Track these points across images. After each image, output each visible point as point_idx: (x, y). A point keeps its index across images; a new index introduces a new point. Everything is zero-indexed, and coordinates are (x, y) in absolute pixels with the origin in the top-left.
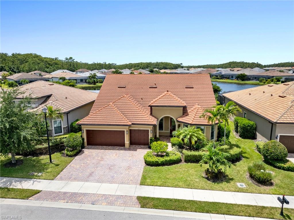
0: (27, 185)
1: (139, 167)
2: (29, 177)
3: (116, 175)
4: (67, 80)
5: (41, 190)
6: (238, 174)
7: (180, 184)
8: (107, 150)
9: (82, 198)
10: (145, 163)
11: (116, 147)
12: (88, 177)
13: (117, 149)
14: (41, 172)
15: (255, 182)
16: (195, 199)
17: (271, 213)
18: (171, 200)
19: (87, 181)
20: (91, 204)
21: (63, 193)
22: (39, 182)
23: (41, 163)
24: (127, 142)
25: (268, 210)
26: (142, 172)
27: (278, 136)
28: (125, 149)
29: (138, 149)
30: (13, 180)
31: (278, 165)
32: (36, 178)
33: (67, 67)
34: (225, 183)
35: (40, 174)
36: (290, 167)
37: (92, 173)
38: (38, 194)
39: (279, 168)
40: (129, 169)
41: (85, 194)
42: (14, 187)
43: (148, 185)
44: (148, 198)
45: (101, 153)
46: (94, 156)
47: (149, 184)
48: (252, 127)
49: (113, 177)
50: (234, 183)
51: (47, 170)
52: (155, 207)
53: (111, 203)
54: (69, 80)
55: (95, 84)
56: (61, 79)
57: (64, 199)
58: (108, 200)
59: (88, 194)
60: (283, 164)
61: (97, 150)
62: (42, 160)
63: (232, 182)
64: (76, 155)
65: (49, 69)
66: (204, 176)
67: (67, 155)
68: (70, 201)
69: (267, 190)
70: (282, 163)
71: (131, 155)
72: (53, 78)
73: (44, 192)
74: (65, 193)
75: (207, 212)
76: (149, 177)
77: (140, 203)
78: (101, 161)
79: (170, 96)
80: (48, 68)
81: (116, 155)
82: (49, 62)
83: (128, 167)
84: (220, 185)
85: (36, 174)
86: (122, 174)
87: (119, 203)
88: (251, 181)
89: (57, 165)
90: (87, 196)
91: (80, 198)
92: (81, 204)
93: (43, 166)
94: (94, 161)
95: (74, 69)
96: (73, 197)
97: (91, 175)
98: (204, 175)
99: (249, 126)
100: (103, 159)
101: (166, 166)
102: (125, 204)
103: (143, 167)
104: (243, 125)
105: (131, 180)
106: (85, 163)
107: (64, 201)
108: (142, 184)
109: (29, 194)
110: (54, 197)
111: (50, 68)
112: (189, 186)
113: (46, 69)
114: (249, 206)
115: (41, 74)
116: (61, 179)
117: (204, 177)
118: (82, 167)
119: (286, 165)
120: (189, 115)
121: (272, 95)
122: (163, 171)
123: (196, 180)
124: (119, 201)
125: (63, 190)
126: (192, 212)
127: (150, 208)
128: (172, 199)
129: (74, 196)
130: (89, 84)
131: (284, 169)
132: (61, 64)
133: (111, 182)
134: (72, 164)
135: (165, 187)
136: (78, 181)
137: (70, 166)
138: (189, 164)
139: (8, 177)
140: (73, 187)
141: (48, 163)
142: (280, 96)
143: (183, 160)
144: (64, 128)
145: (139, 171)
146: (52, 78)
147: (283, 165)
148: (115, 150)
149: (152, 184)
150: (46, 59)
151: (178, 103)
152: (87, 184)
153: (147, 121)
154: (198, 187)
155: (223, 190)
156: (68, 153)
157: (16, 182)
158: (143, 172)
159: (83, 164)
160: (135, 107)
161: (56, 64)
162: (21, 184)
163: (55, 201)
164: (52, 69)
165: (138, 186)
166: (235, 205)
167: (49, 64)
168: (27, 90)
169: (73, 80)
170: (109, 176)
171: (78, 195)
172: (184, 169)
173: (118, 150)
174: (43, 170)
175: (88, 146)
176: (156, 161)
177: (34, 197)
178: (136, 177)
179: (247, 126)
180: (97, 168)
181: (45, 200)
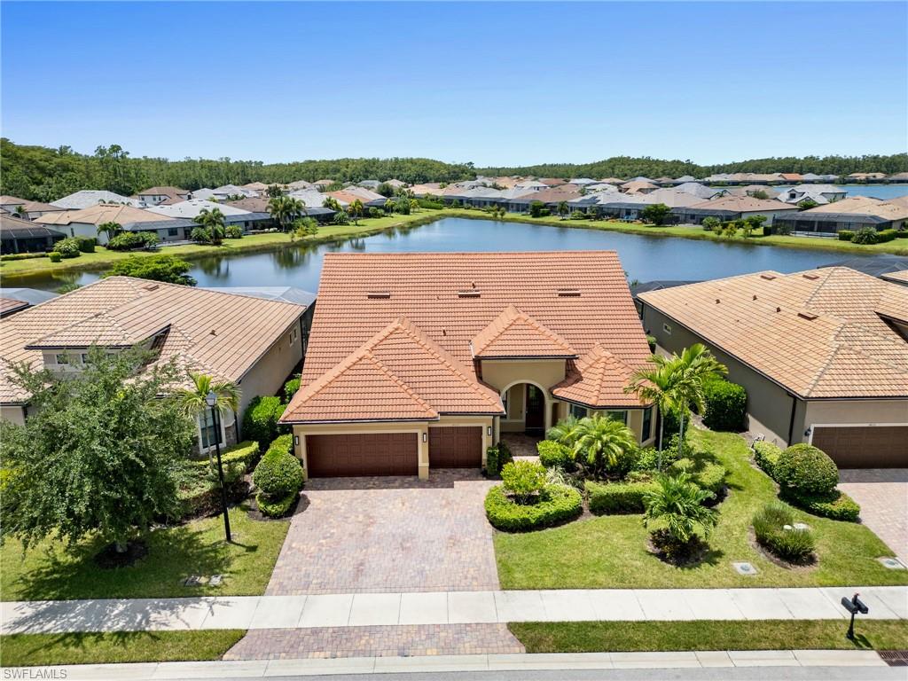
0: (194, 617)
1: (479, 536)
2: (192, 593)
3: (427, 568)
4: (127, 231)
5: (243, 627)
6: (729, 538)
7: (601, 578)
8: (372, 491)
9: (368, 642)
10: (491, 522)
11: (392, 478)
12: (356, 577)
13: (397, 484)
14: (216, 574)
15: (772, 557)
16: (650, 618)
17: (827, 635)
18: (594, 627)
19: (358, 590)
20: (399, 655)
21: (309, 632)
22: (227, 604)
23: (203, 546)
24: (423, 463)
25: (818, 628)
26: (492, 550)
27: (809, 430)
28: (422, 484)
29: (455, 482)
30: (148, 604)
31: (819, 506)
32: (211, 592)
33: (104, 180)
34: (707, 565)
35: (216, 581)
36: (845, 511)
37: (362, 564)
38: (243, 642)
39: (821, 514)
40: (454, 544)
41: (370, 630)
42: (164, 628)
43: (522, 589)
44: (537, 624)
45: (359, 501)
46: (342, 511)
47: (524, 584)
48: (738, 399)
49: (421, 572)
50: (727, 565)
51: (228, 564)
52: (563, 647)
53: (448, 649)
54: (135, 232)
55: (218, 244)
56: (104, 228)
57: (321, 649)
58: (436, 640)
59: (378, 629)
60: (829, 505)
61: (343, 492)
62: (200, 537)
63: (722, 563)
64: (290, 513)
65: (41, 186)
66: (651, 551)
67: (266, 514)
68: (339, 654)
69: (807, 578)
70: (827, 503)
71: (444, 502)
72: (73, 226)
73: (256, 633)
74: (315, 631)
75: (688, 649)
76: (518, 565)
77: (520, 640)
78: (368, 525)
79: (526, 327)
80: (39, 183)
81: (403, 504)
82: (43, 163)
83: (450, 538)
84: (696, 571)
85: (203, 580)
86: (441, 560)
87: (467, 645)
88: (762, 555)
89: (253, 549)
90: (379, 636)
91: (363, 642)
92: (372, 659)
93: (213, 554)
94: (350, 528)
95: (127, 184)
96: (341, 640)
97: (359, 569)
98: (650, 548)
99: (729, 398)
100: (371, 518)
101: (549, 529)
102: (484, 646)
103: (489, 536)
104: (715, 395)
105: (473, 578)
106: (328, 535)
107: (322, 654)
108: (507, 585)
109: (219, 645)
110: (292, 647)
111: (48, 184)
112: (625, 582)
113: (32, 187)
114: (775, 623)
115: (24, 207)
116: (283, 590)
117: (651, 554)
118: (324, 549)
119: (836, 507)
120: (585, 381)
121: (779, 310)
122: (546, 546)
123: (634, 563)
124: (465, 639)
125: (308, 623)
126: (652, 651)
127: (549, 652)
128: (596, 622)
129: (344, 637)
130: (201, 245)
131: (832, 516)
132: (83, 168)
133: (426, 589)
134: (292, 541)
135: (566, 591)
136: (334, 591)
137: (290, 548)
138: (605, 517)
139: (127, 598)
140: (329, 611)
141: (220, 542)
142: (800, 315)
143: (586, 511)
144: (226, 429)
145: (484, 550)
146: (69, 224)
147: (828, 506)
148: (393, 488)
149: (532, 585)
150: (32, 153)
151: (553, 347)
152: (361, 599)
153: (477, 402)
154: (646, 582)
155: (707, 585)
156: (269, 508)
157: (156, 608)
158: (497, 552)
159: (325, 538)
160: (436, 362)
161: (66, 169)
162: (178, 617)
163: (299, 655)
164: (54, 186)
165: (499, 593)
166: (745, 622)
167: (42, 170)
169: (146, 231)
170: (411, 571)
171: (353, 635)
172: (596, 535)
173: (401, 486)
174: (219, 565)
175: (311, 481)
176: (524, 519)
177: (234, 649)
178: (483, 567)
179: (725, 399)
180: (366, 548)
181: (271, 656)
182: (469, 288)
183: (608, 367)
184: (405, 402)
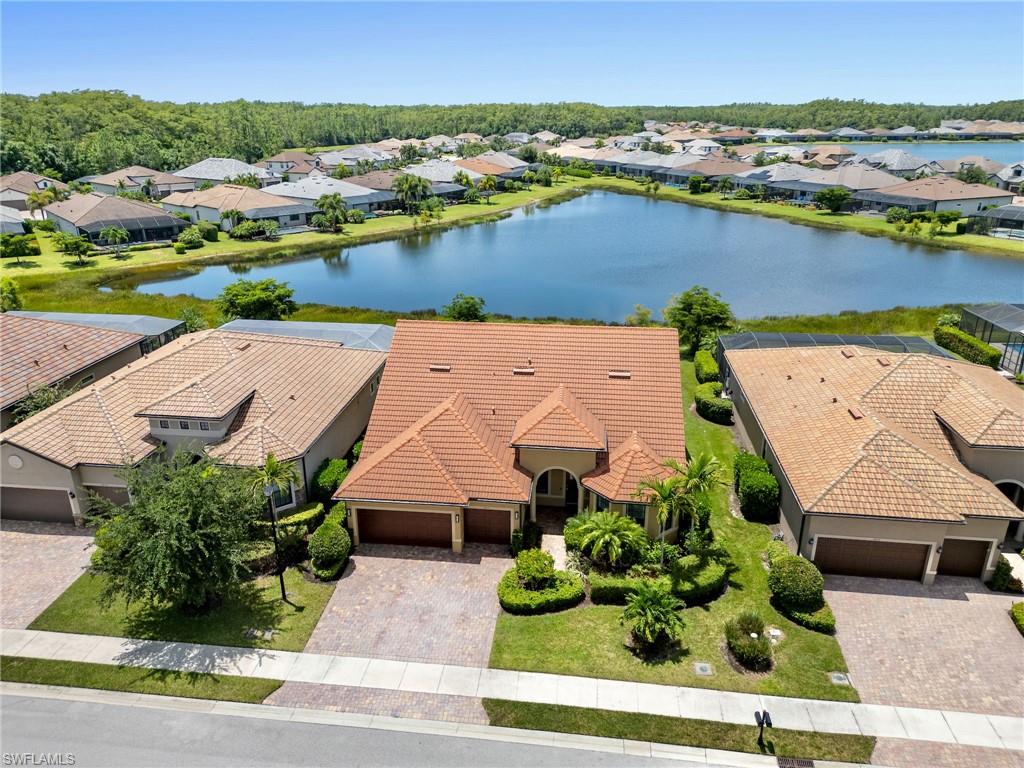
0: (248, 666)
1: (487, 615)
2: (248, 644)
3: (435, 641)
4: (248, 219)
5: (282, 678)
6: (703, 638)
7: (575, 665)
8: (410, 560)
9: (371, 702)
10: (501, 603)
11: (430, 548)
12: (376, 644)
13: (432, 556)
14: (269, 630)
15: (734, 660)
16: (601, 706)
17: (742, 739)
18: (550, 709)
19: (375, 655)
20: (391, 715)
21: (329, 688)
22: (272, 657)
23: (264, 603)
24: (457, 539)
25: (738, 732)
26: (493, 630)
27: (812, 540)
28: (453, 558)
29: (483, 558)
30: (216, 650)
31: (797, 615)
32: (263, 646)
33: (233, 141)
34: (670, 662)
35: (268, 636)
36: (819, 623)
37: (383, 632)
38: (279, 691)
39: (799, 622)
40: (463, 621)
41: (376, 692)
42: (224, 673)
43: (505, 669)
44: (505, 702)
45: (397, 570)
46: (380, 579)
47: (508, 665)
49: (429, 645)
50: (688, 664)
51: (279, 622)
52: (520, 724)
53: (430, 715)
54: (255, 220)
55: (338, 231)
56: (226, 216)
57: (335, 704)
58: (423, 706)
59: (381, 692)
60: (807, 615)
61: (385, 560)
62: (262, 593)
63: (685, 661)
64: (337, 577)
65: (171, 150)
66: (628, 644)
67: (317, 577)
68: (347, 709)
69: (753, 684)
70: (806, 613)
71: (467, 579)
72: (198, 209)
73: (290, 684)
74: (334, 688)
75: (619, 736)
76: (509, 646)
77: (489, 714)
78: (398, 595)
79: (564, 416)
80: (168, 146)
81: (432, 577)
82: (172, 124)
83: (462, 615)
84: (659, 668)
85: (259, 633)
86: (448, 635)
87: (446, 713)
88: (726, 657)
89: (300, 609)
90: (380, 697)
91: (368, 701)
92: (371, 716)
93: (269, 611)
94: (383, 596)
95: (257, 145)
96: (351, 697)
97: (380, 638)
98: (628, 641)
100: (403, 588)
101: (548, 615)
102: (459, 717)
103: (495, 616)
105: (469, 654)
106: (364, 601)
107: (335, 708)
108: (494, 664)
109: (261, 692)
110: (314, 699)
111: (178, 147)
112: (593, 672)
113: (162, 152)
114: (702, 723)
115: (152, 179)
116: (318, 649)
117: (627, 647)
118: (357, 615)
119: (816, 617)
120: (611, 472)
121: (835, 401)
122: (539, 630)
123: (609, 654)
124: (446, 708)
125: (330, 680)
127: (507, 726)
128: (554, 706)
129: (355, 695)
130: (322, 232)
131: (808, 626)
132: (212, 128)
133: (428, 660)
134: (334, 605)
136: (356, 654)
137: (331, 611)
138: (602, 606)
139: (201, 644)
140: (349, 671)
141: (277, 600)
142: (849, 411)
143: (588, 598)
144: (296, 492)
145: (486, 629)
146: (195, 206)
147: (806, 617)
148: (428, 559)
149: (514, 666)
151: (584, 439)
152: (376, 663)
154: (611, 673)
155: (662, 682)
156: (320, 572)
157: (221, 655)
158: (496, 632)
159: (360, 604)
160: (476, 446)
161: (195, 130)
162: (235, 664)
163: (318, 707)
164: (183, 150)
165: (485, 671)
166: (677, 719)
167: (170, 130)
168: (192, 386)
169: (268, 219)
170: (421, 642)
171: (361, 695)
172: (587, 623)
173: (436, 559)
174: (272, 623)
175: (361, 546)
176: (525, 605)
177: (272, 696)
178: (480, 645)
179: (758, 492)
180: (391, 617)
181: (298, 705)
182: (525, 365)
183: (635, 461)
184: (441, 486)
